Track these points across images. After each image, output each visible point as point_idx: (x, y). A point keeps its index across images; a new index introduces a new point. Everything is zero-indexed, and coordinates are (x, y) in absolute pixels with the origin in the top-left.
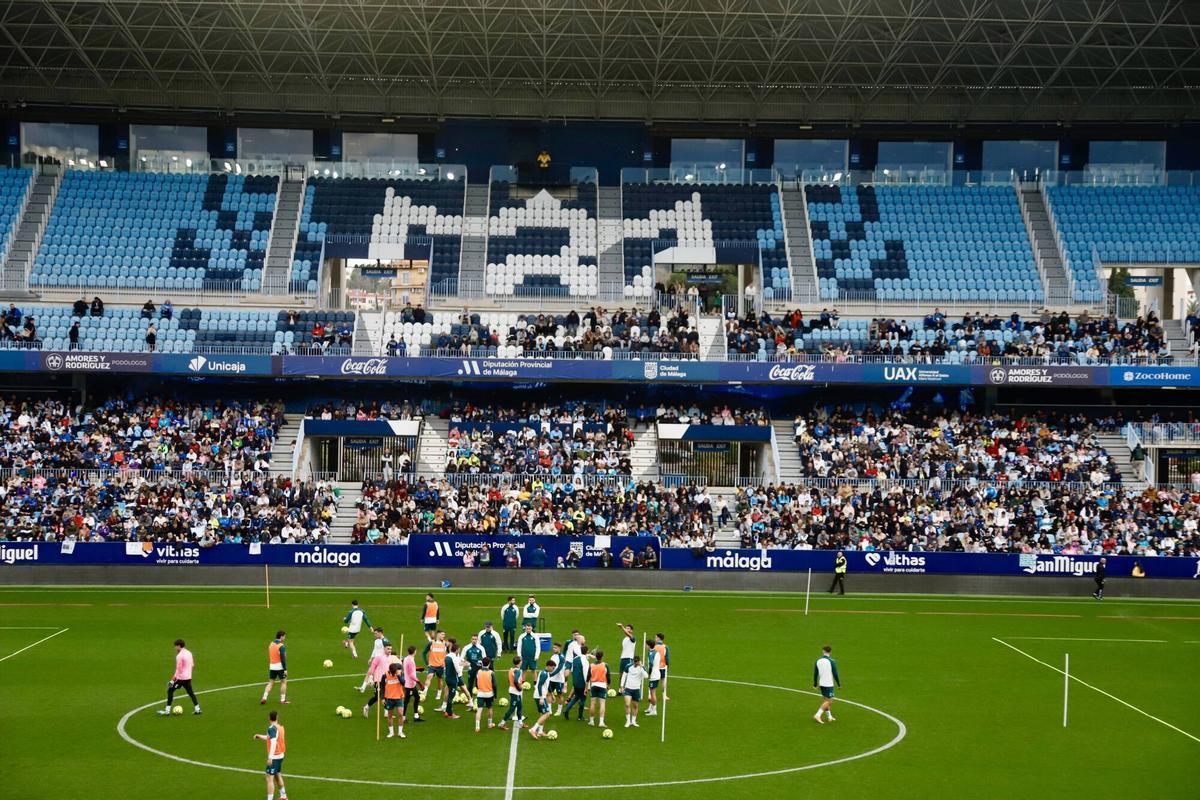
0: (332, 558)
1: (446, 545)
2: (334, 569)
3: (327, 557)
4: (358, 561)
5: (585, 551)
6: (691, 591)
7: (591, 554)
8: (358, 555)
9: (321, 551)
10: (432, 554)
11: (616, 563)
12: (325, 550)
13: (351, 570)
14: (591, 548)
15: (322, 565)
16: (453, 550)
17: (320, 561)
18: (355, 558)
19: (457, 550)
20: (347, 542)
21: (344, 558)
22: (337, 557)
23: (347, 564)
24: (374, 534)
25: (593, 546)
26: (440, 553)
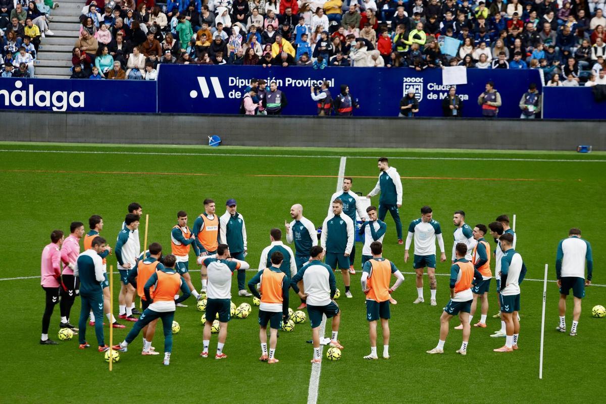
0: (43, 99)
1: (215, 81)
2: (46, 116)
3: (34, 98)
4: (82, 104)
5: (426, 91)
6: (590, 153)
7: (435, 97)
8: (82, 95)
9: (25, 88)
10: (194, 94)
11: (471, 110)
12: (31, 87)
13: (72, 118)
14: (436, 87)
15: (26, 109)
16: (226, 89)
17: (23, 102)
18: (77, 99)
19: (231, 88)
20: (64, 74)
21: (60, 99)
22: (49, 98)
23: (64, 109)
24: (105, 63)
25: (440, 83)
26: (206, 93)
